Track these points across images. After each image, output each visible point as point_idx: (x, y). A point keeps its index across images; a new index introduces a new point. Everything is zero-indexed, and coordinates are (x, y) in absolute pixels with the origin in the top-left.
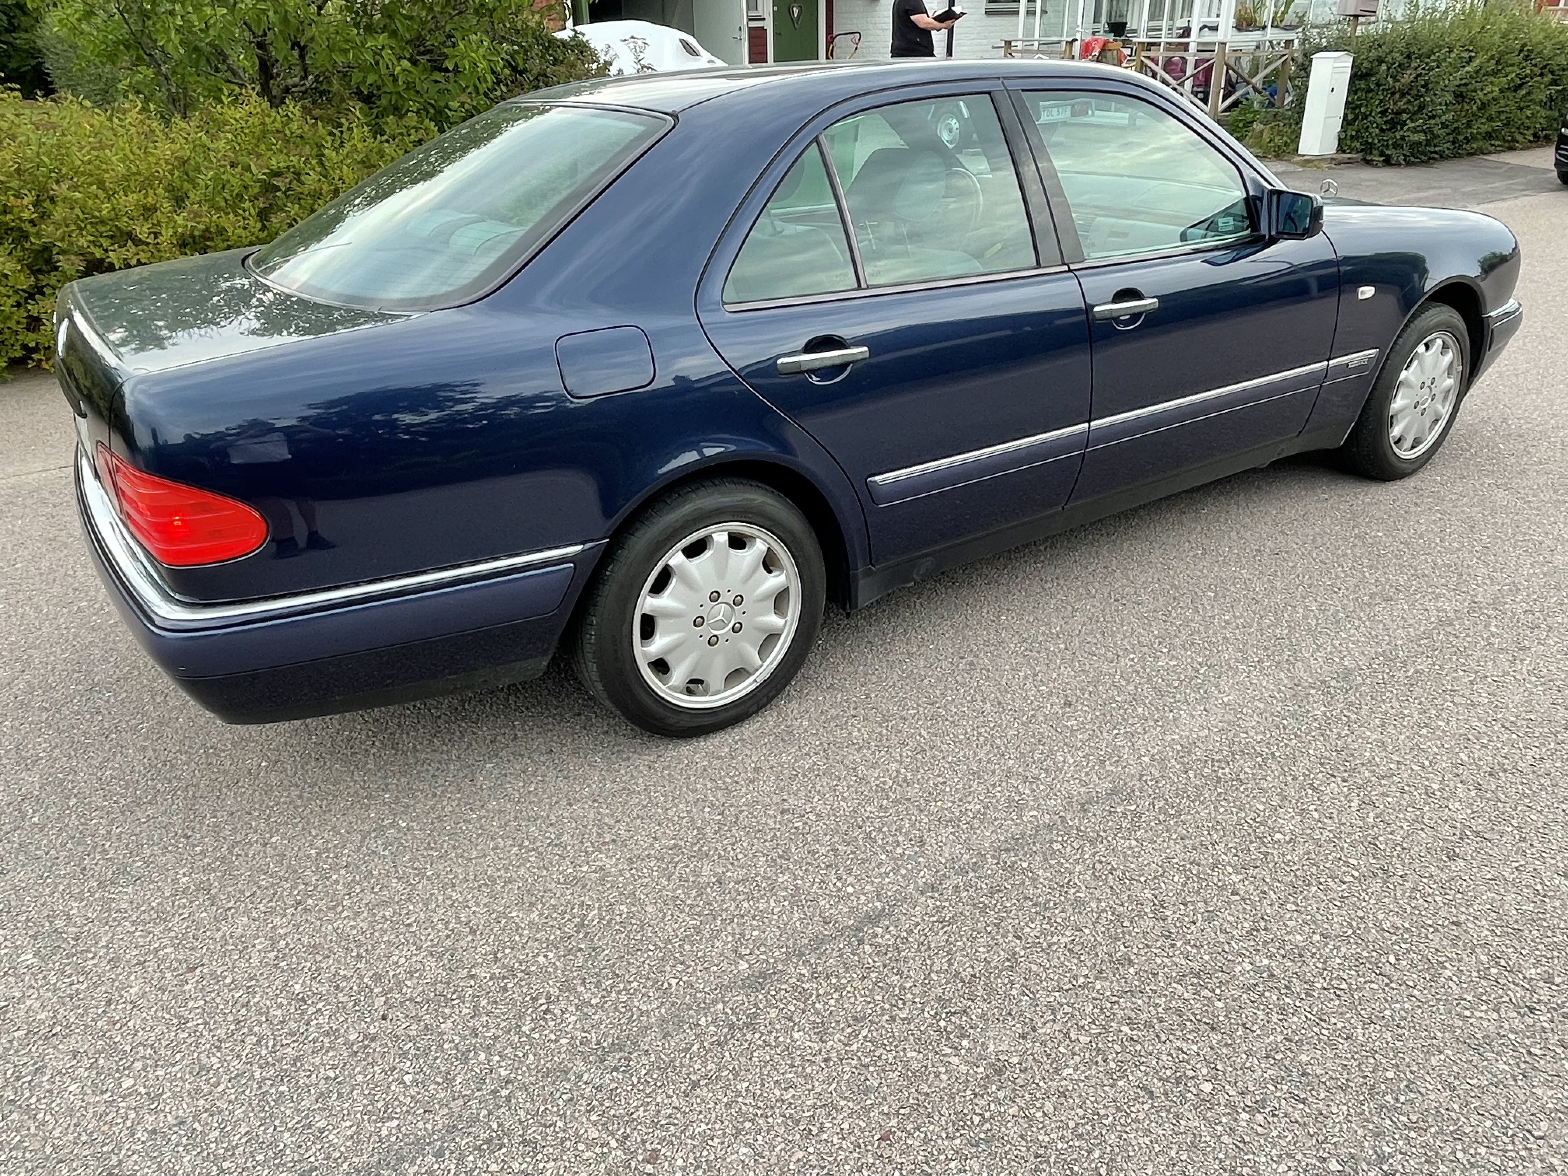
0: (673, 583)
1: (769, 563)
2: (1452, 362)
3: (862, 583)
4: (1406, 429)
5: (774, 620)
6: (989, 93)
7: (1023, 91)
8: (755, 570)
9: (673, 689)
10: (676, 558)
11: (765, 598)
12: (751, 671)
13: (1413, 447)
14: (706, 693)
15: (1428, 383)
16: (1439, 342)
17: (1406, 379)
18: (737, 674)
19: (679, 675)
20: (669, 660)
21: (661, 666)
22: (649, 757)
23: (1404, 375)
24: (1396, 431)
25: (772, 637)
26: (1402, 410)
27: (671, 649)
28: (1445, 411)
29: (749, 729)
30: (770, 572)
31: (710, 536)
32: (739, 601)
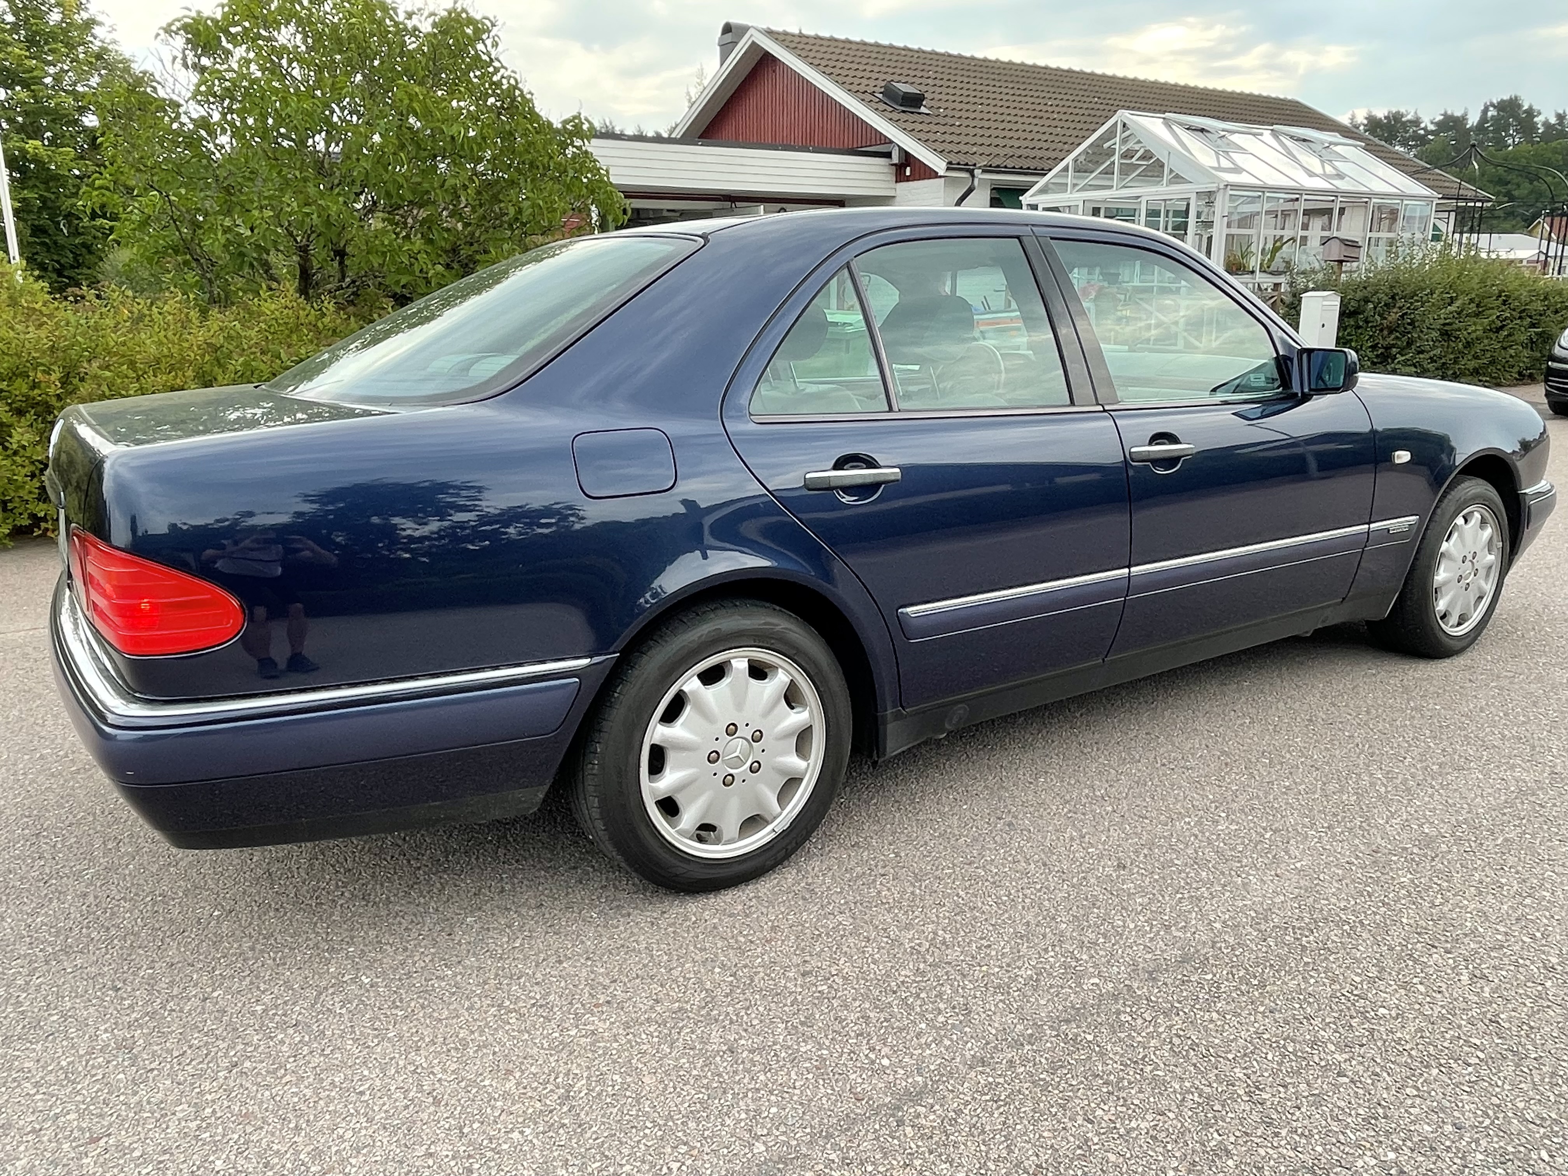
0: (687, 711)
1: (792, 697)
2: (1491, 538)
3: (890, 727)
4: (1452, 603)
5: (795, 762)
6: (1018, 237)
7: (1052, 238)
8: (775, 704)
9: (681, 833)
10: (690, 684)
11: (786, 736)
12: (769, 819)
13: (1459, 624)
14: (718, 841)
15: (1470, 557)
16: (1477, 515)
17: (1447, 551)
18: (752, 823)
19: (689, 818)
20: (680, 799)
21: (669, 807)
22: (652, 912)
23: (1445, 546)
24: (1441, 605)
25: (793, 782)
26: (1445, 583)
27: (683, 787)
28: (1489, 588)
29: (765, 887)
30: (792, 708)
31: (728, 662)
32: (758, 736)
